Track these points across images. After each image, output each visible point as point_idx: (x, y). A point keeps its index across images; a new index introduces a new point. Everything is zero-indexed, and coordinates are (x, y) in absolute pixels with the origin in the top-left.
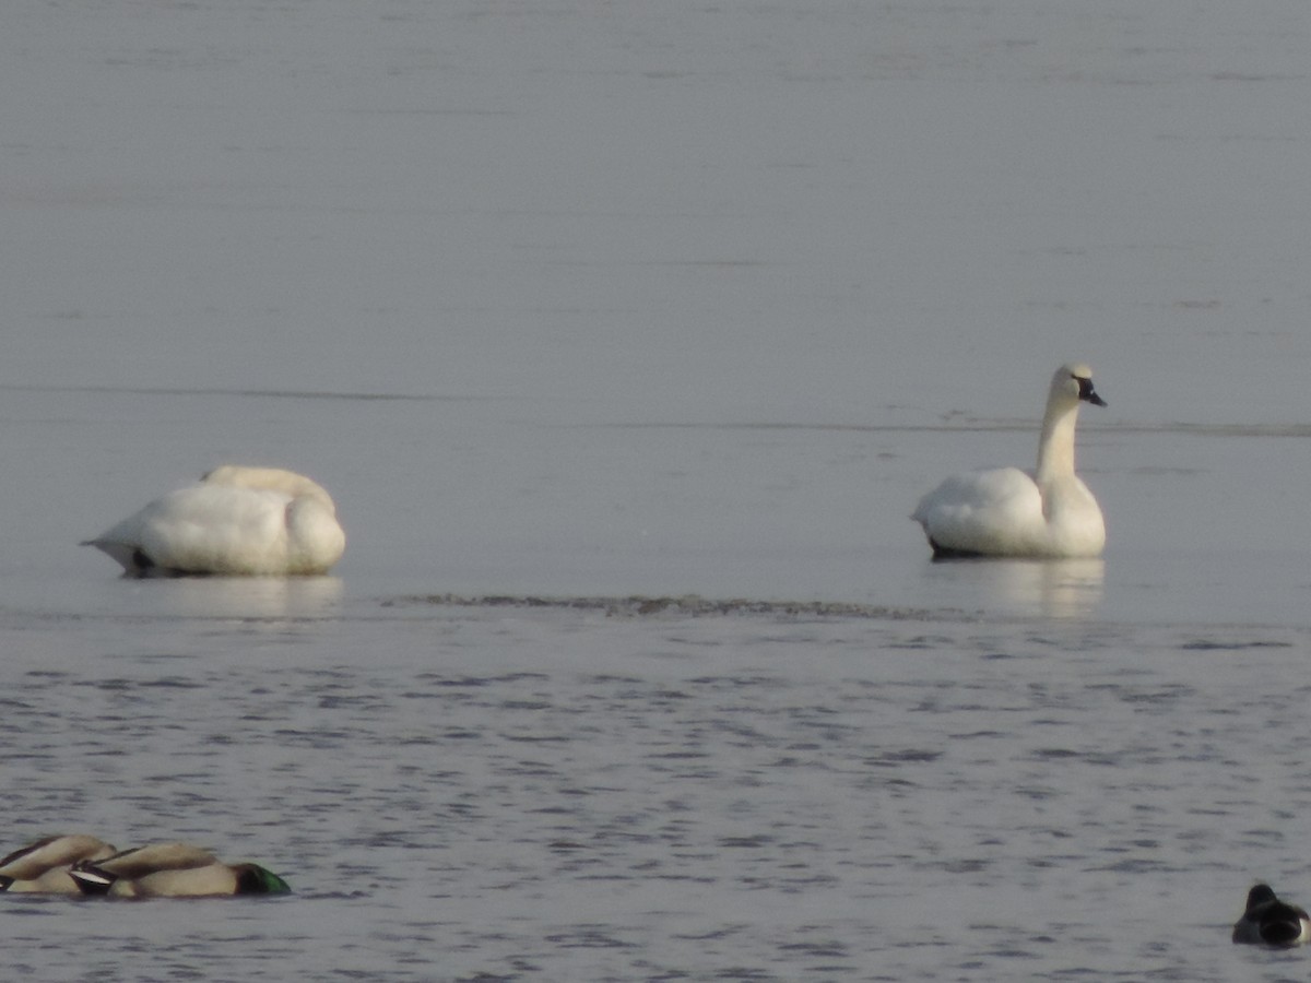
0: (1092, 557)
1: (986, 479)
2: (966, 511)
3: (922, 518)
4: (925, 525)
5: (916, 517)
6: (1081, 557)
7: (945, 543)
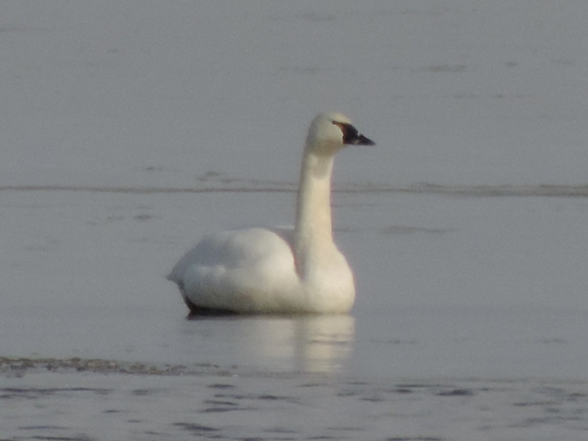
0: (342, 313)
1: (241, 238)
2: (221, 271)
3: (178, 279)
4: (181, 285)
5: (173, 277)
6: (332, 313)
7: (199, 302)
